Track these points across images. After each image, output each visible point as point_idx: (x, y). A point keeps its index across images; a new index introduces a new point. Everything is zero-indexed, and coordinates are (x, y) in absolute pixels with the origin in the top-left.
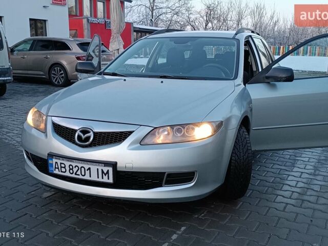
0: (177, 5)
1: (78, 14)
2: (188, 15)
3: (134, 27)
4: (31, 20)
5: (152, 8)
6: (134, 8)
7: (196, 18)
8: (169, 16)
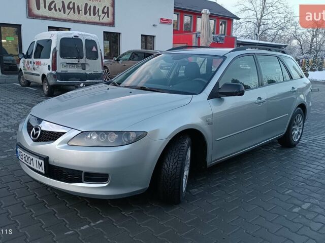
0: (283, 21)
1: (192, 30)
2: (295, 30)
3: (238, 41)
4: (142, 35)
5: (259, 24)
6: (243, 24)
7: (303, 33)
8: (273, 31)
